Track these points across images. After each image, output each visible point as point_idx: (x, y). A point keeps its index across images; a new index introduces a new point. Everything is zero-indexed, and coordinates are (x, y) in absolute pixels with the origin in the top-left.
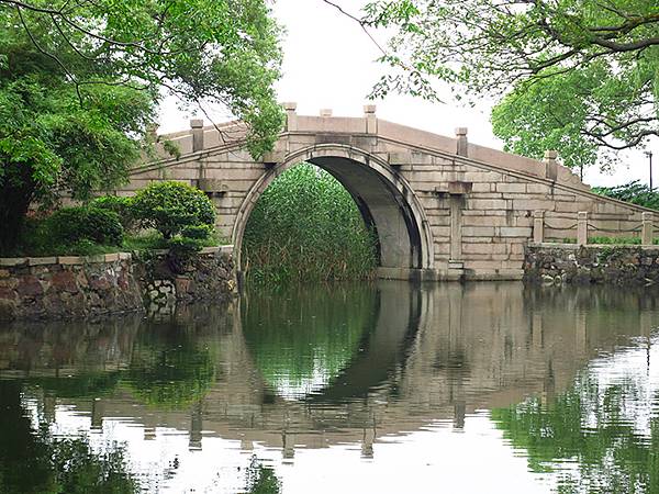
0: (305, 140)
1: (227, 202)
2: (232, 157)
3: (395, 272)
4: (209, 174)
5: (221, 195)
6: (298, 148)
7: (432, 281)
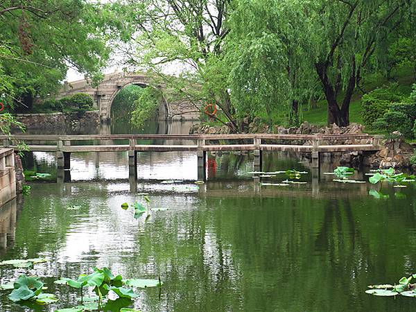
0: (130, 79)
1: (106, 98)
2: (107, 84)
3: (162, 118)
4: (100, 90)
5: (104, 96)
6: (128, 81)
7: (171, 121)
